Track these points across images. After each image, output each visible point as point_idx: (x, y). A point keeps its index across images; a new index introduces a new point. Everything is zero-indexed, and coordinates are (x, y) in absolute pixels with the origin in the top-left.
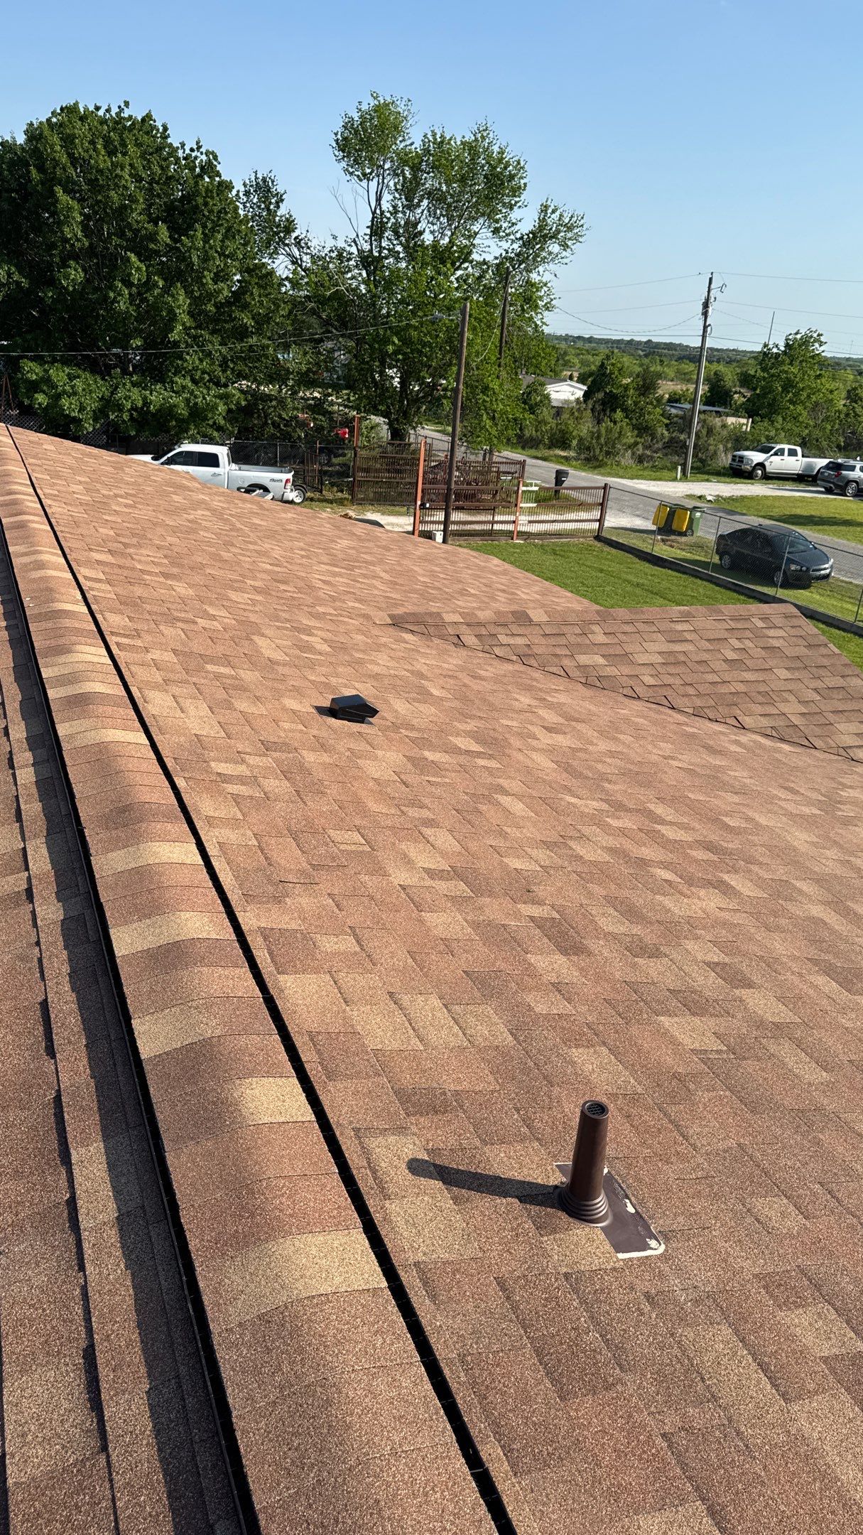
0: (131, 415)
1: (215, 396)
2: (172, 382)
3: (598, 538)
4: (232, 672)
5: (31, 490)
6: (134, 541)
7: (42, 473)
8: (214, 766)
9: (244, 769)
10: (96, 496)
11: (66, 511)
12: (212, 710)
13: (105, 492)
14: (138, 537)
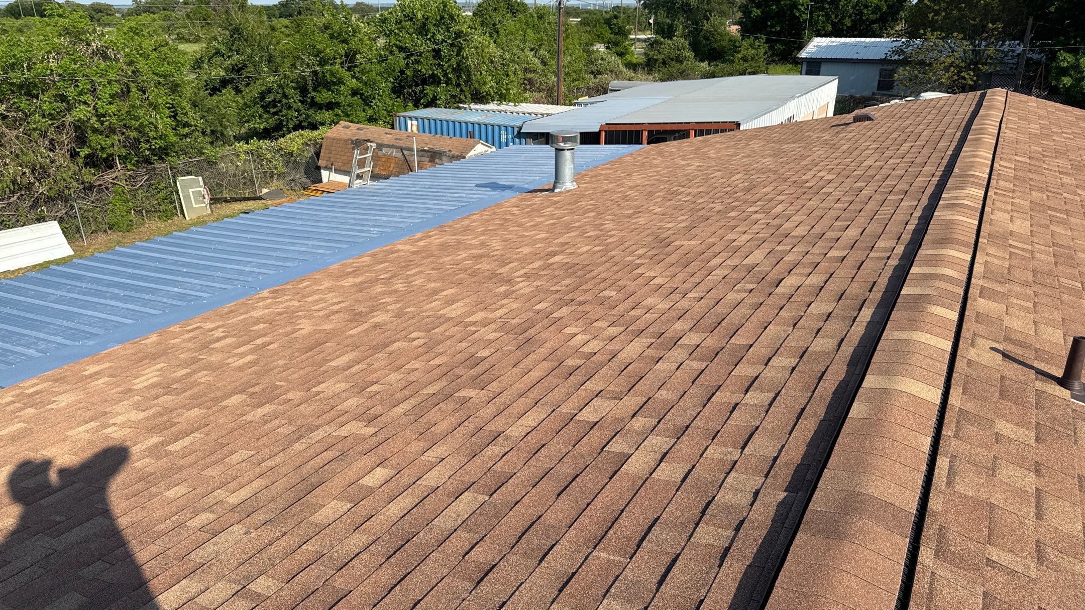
4: (1065, 217)
5: (998, 124)
6: (1054, 155)
7: (1015, 117)
8: (1011, 242)
9: (1029, 247)
10: (1045, 132)
11: (1015, 136)
12: (1031, 225)
13: (1055, 130)
14: (1058, 153)
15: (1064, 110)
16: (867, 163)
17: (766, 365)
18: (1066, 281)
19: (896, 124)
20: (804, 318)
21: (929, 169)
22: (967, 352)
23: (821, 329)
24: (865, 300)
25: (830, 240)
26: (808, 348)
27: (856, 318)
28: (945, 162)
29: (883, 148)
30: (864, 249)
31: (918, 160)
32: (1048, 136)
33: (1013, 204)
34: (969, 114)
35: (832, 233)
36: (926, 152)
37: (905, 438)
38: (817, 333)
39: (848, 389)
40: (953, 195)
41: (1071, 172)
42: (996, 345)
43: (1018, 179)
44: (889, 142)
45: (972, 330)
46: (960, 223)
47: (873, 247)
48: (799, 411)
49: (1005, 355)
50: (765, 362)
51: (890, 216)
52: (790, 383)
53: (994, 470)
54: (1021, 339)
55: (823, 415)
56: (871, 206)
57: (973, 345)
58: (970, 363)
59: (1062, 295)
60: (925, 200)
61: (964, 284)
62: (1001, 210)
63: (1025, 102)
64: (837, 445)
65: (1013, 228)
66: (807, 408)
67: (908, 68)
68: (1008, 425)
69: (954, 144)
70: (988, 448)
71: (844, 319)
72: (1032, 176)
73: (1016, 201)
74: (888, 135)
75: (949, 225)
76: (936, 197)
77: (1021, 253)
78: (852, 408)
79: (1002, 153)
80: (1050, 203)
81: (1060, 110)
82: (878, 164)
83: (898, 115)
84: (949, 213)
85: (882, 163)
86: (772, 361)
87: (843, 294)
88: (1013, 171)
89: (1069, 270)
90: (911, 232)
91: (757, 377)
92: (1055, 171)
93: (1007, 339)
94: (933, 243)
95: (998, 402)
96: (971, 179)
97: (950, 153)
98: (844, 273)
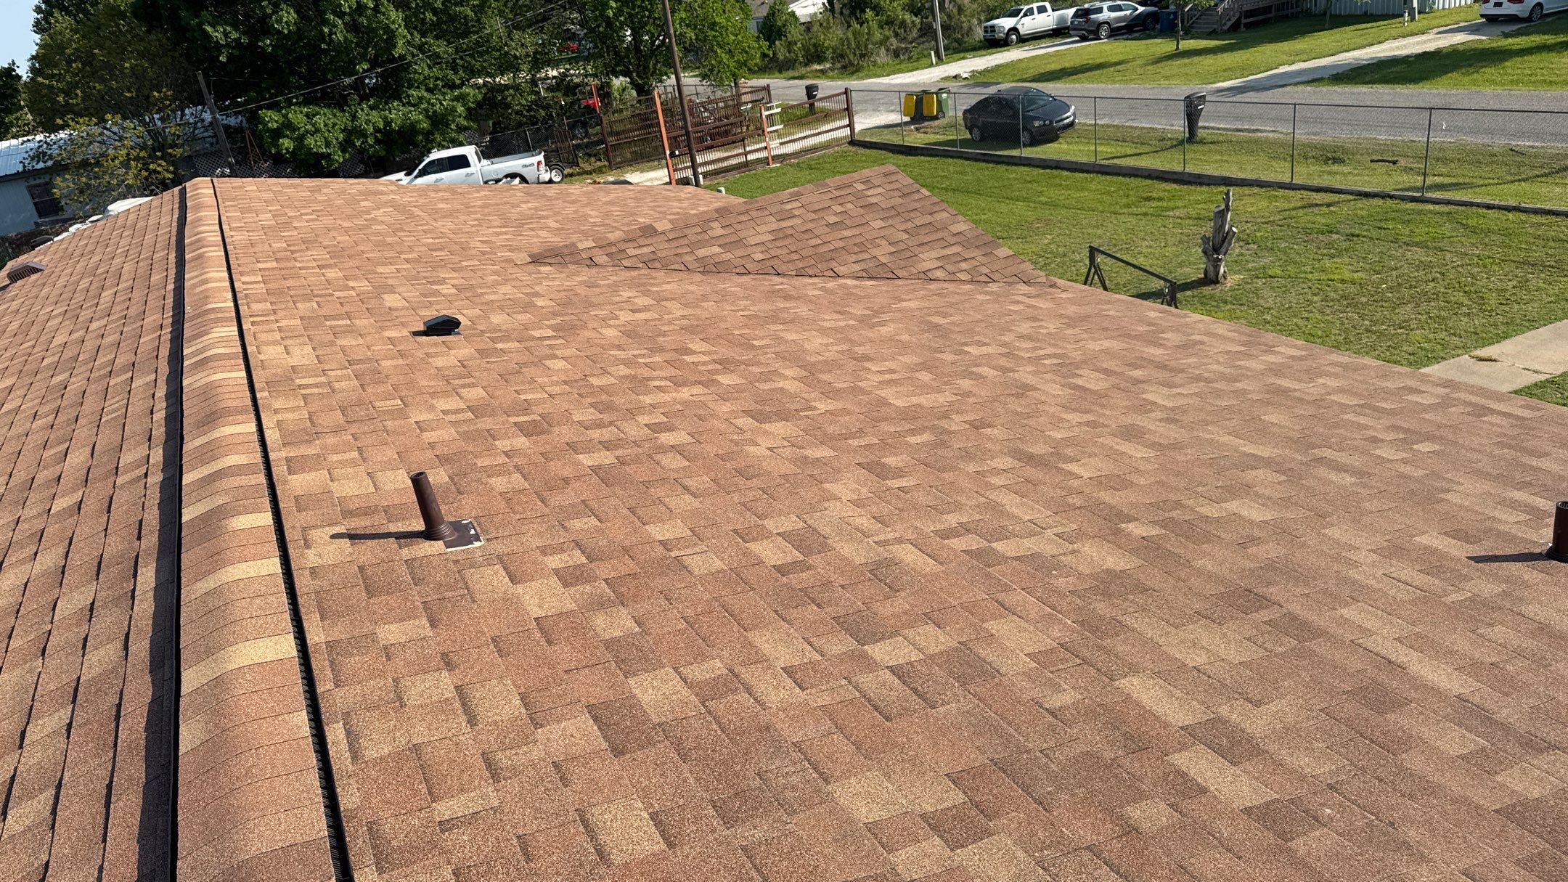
0: (376, 138)
1: (453, 100)
2: (409, 96)
3: (853, 142)
4: (349, 322)
5: (217, 228)
6: (303, 247)
7: (235, 211)
8: (298, 381)
9: (323, 379)
10: (281, 220)
11: (246, 238)
12: (314, 349)
13: (292, 214)
14: (308, 243)
15: (292, 186)
16: (59, 340)
17: (21, 747)
18: (383, 404)
19: (79, 266)
20: (54, 633)
21: (152, 319)
22: (304, 559)
23: (87, 636)
24: (137, 556)
25: (48, 484)
26: (79, 678)
27: (134, 590)
28: (170, 301)
29: (74, 310)
30: (106, 477)
31: (133, 311)
32: (287, 225)
33: (280, 329)
34: (175, 224)
35: (45, 472)
36: (138, 295)
37: (270, 733)
38: (84, 647)
39: (165, 709)
40: (199, 347)
41: (332, 262)
42: (337, 530)
43: (274, 294)
44: (79, 298)
45: (298, 525)
46: (222, 383)
47: (117, 468)
48: (104, 792)
49: (353, 537)
50: (18, 742)
51: (124, 410)
52: (72, 755)
53: (400, 699)
54: (363, 505)
55: (143, 775)
56: (91, 404)
57: (307, 546)
58: (314, 572)
59: (385, 423)
60: (164, 369)
61: (262, 467)
62: (268, 343)
63: (240, 187)
64: (180, 812)
65: (293, 361)
66: (115, 779)
67: (67, 176)
68: (393, 627)
69: (172, 272)
70: (382, 674)
71: (116, 601)
72: (289, 283)
73: (283, 324)
74: (73, 287)
75: (208, 392)
76: (176, 358)
77: (316, 391)
78: (181, 736)
79: (239, 265)
80: (324, 312)
81: (288, 187)
82: (76, 335)
83: (77, 253)
84: (202, 374)
85: (81, 333)
86: (27, 735)
87: (100, 563)
88: (263, 285)
89: (381, 389)
90: (163, 421)
91: (13, 778)
92: (313, 268)
93: (348, 514)
94: (198, 428)
95: (368, 604)
96: (212, 316)
97: (171, 287)
98: (88, 528)
